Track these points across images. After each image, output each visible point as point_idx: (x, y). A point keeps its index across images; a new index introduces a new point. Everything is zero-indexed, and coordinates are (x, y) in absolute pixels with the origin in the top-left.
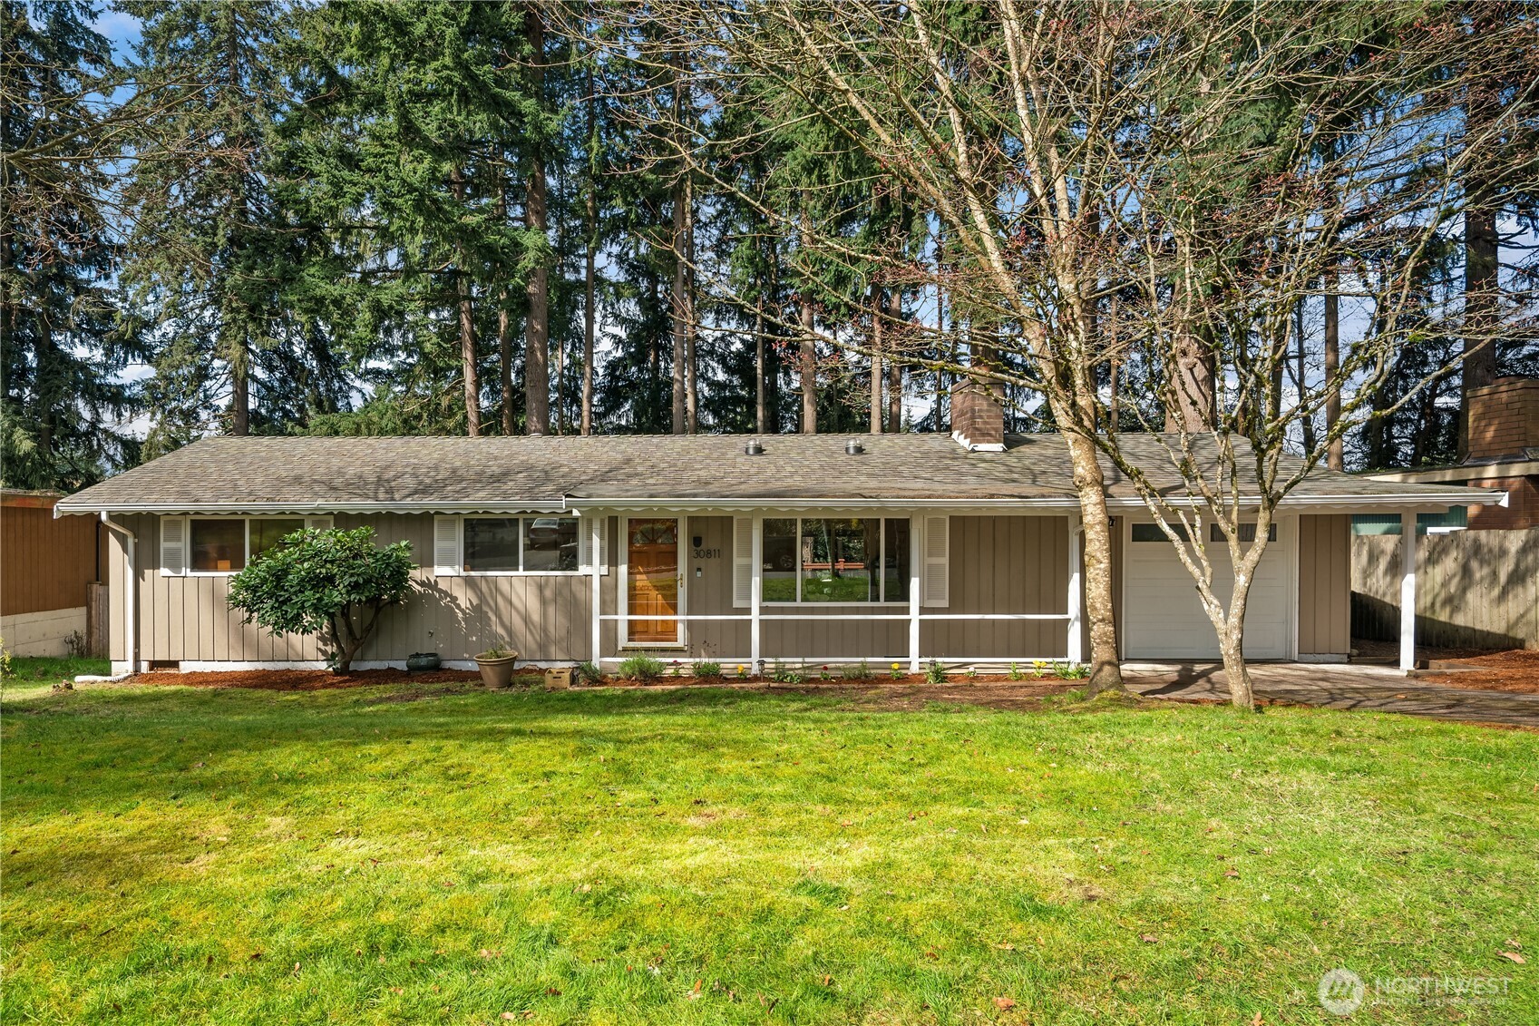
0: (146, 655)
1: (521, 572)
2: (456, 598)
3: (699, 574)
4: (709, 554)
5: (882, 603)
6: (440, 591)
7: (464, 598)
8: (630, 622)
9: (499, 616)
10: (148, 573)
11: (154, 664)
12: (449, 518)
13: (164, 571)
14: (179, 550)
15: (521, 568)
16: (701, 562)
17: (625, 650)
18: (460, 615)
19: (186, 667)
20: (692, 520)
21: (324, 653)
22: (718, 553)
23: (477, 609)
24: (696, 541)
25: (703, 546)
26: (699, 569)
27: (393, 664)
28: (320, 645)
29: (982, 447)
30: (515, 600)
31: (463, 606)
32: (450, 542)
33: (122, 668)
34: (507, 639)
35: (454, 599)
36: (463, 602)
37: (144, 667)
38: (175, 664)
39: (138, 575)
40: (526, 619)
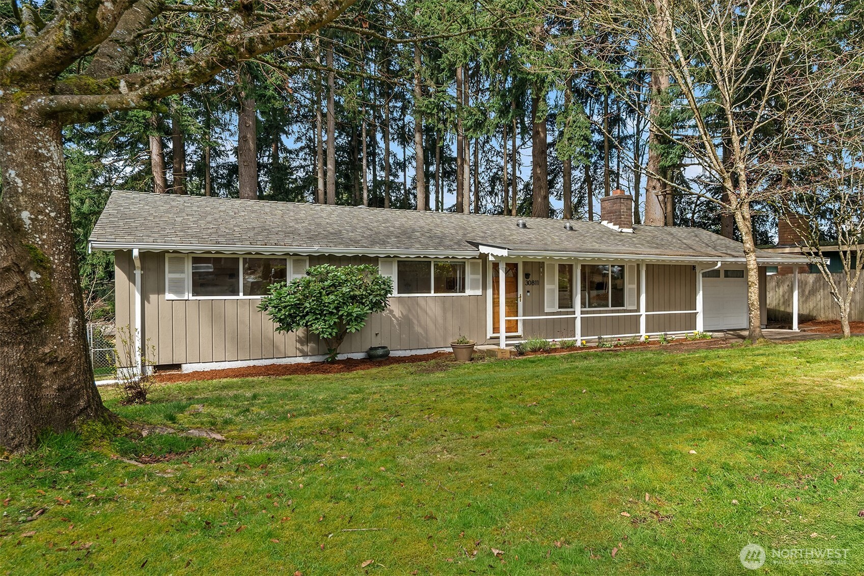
0: (152, 361)
1: (432, 294)
2: (393, 311)
3: (528, 294)
4: (533, 283)
5: (610, 308)
7: (398, 310)
9: (419, 321)
10: (153, 297)
11: (158, 368)
12: (389, 260)
13: (169, 296)
14: (183, 279)
15: (433, 291)
16: (529, 287)
17: (491, 338)
18: (395, 321)
19: (187, 369)
20: (525, 263)
21: (301, 351)
22: (537, 283)
23: (405, 317)
24: (527, 276)
25: (530, 279)
26: (528, 292)
27: (350, 356)
28: (298, 345)
29: (625, 230)
30: (429, 311)
31: (397, 316)
34: (424, 335)
35: (391, 311)
36: (397, 313)
37: (150, 371)
38: (178, 366)
39: (144, 298)
40: (435, 322)
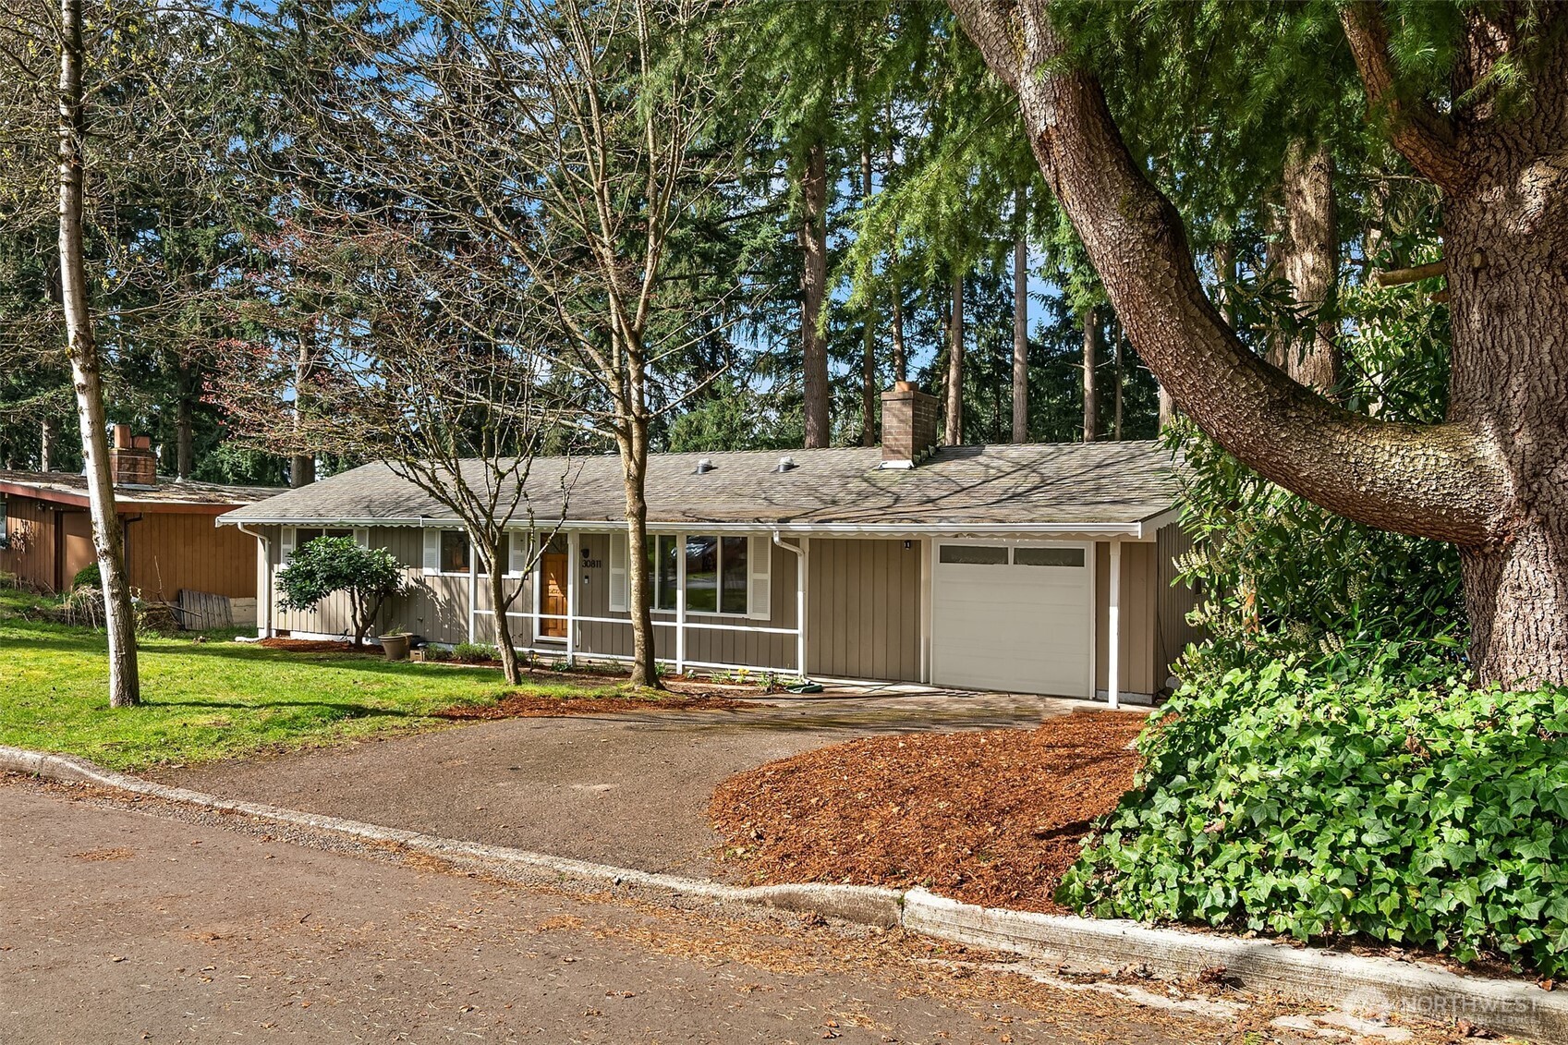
0: (274, 626)
3: (587, 581)
4: (593, 564)
5: (718, 614)
6: (427, 587)
7: (441, 594)
8: (541, 619)
9: (460, 609)
10: (275, 566)
11: (278, 633)
12: (432, 530)
13: (283, 566)
16: (588, 571)
17: (537, 642)
18: (439, 607)
22: (599, 564)
23: (448, 602)
24: (585, 553)
25: (589, 558)
26: (587, 577)
29: (890, 464)
31: (440, 601)
32: (432, 550)
33: (263, 634)
35: (435, 594)
36: (440, 597)
37: (274, 633)
38: (289, 633)
